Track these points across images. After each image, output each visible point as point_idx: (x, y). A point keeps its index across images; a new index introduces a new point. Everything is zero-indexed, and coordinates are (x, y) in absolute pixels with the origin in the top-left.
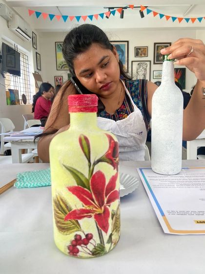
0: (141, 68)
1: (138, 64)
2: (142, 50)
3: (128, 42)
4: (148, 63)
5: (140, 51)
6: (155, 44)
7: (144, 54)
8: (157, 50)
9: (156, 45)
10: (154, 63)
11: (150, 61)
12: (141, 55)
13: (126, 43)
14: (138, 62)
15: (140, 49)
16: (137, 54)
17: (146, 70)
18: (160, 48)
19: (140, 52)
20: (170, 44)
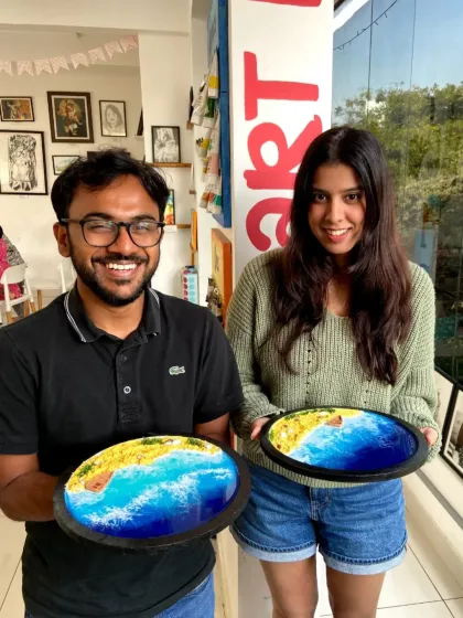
0: (20, 149)
1: (12, 139)
2: (18, 105)
4: (38, 138)
5: (12, 107)
6: (50, 94)
7: (25, 115)
8: (57, 109)
9: (53, 97)
10: (54, 140)
11: (42, 133)
12: (17, 116)
14: (12, 134)
15: (11, 102)
16: (6, 114)
17: (32, 152)
18: (63, 106)
19: (14, 108)
20: (88, 95)
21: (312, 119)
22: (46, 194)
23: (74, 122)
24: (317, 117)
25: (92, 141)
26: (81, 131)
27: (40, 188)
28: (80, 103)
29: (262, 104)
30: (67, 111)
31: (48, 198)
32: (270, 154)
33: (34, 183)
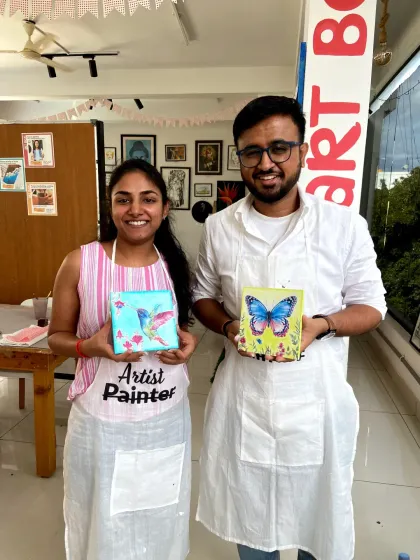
0: (176, 179)
1: (171, 173)
2: (177, 150)
3: (154, 137)
4: (187, 171)
6: (197, 142)
7: (181, 157)
8: (201, 152)
9: (199, 144)
10: (197, 174)
11: (190, 169)
12: (176, 158)
13: (152, 139)
15: (173, 148)
16: (169, 156)
17: (182, 181)
18: (205, 149)
19: (174, 152)
20: (221, 142)
21: (354, 125)
22: (189, 209)
23: (211, 161)
24: (358, 125)
25: (220, 174)
26: (214, 167)
27: (185, 206)
28: (216, 147)
29: (322, 117)
30: (207, 153)
31: (190, 213)
32: (324, 147)
33: (182, 201)
